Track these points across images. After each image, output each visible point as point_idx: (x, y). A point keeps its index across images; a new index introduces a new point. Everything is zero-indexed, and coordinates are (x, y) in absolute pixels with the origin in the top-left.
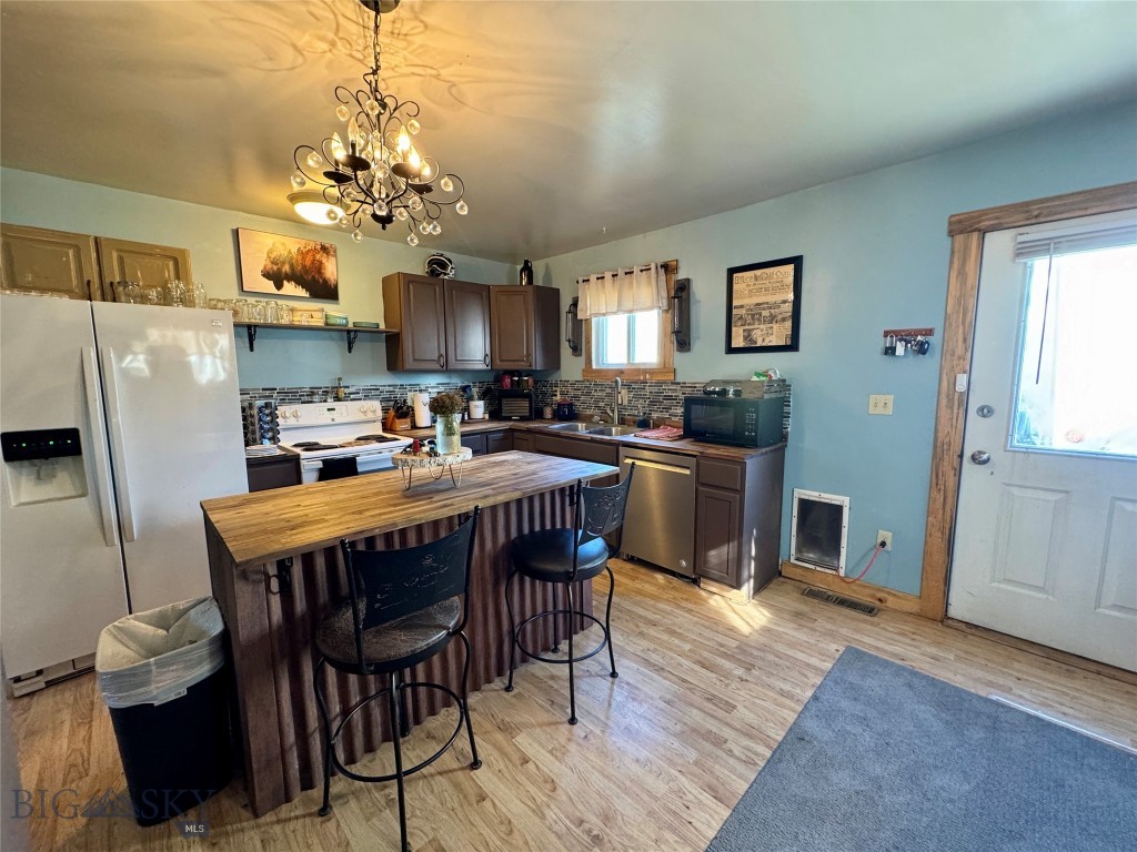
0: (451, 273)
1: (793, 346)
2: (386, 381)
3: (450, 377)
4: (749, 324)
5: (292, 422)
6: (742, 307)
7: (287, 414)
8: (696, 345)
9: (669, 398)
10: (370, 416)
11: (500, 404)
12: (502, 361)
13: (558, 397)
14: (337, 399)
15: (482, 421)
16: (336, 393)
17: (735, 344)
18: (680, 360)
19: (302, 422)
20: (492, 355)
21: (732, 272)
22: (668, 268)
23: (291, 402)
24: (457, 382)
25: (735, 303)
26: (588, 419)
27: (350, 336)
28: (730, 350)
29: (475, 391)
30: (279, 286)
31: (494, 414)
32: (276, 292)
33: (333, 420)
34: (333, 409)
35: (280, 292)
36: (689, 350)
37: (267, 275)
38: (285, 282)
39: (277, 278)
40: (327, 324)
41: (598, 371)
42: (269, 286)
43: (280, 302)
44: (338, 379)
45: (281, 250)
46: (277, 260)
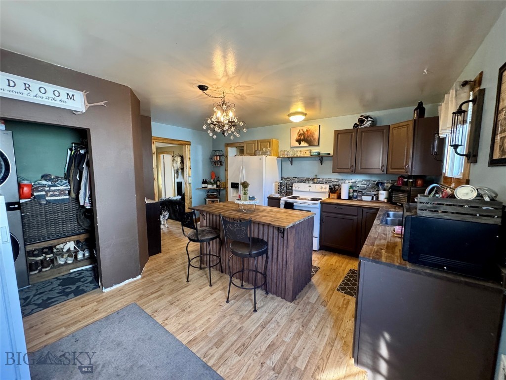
5: (297, 189)
6: (502, 110)
7: (296, 186)
10: (323, 190)
12: (392, 169)
14: (314, 183)
15: (383, 202)
16: (315, 180)
17: (494, 156)
19: (300, 189)
21: (502, 72)
27: (321, 158)
28: (491, 162)
30: (300, 144)
32: (299, 146)
33: (309, 190)
34: (311, 186)
35: (301, 145)
36: (476, 161)
37: (297, 141)
38: (302, 142)
40: (311, 155)
43: (299, 149)
44: (316, 175)
45: (302, 132)
46: (300, 135)
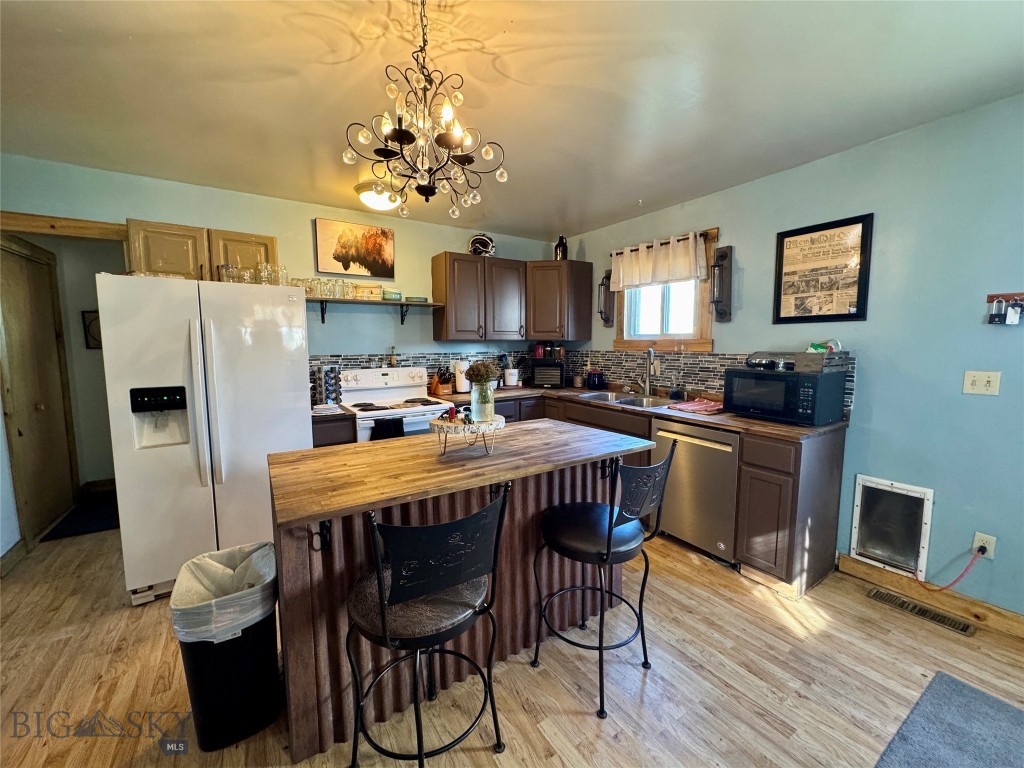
0: (492, 251)
1: (860, 314)
2: (432, 349)
3: (488, 347)
4: (803, 292)
5: (353, 385)
6: (794, 273)
7: (349, 378)
8: (738, 316)
9: (706, 370)
10: (418, 381)
11: (533, 373)
12: (536, 332)
13: (589, 367)
16: (390, 361)
17: (783, 314)
18: (719, 331)
21: (782, 237)
22: (707, 237)
23: (354, 367)
24: (494, 351)
25: (786, 269)
26: (618, 389)
27: (403, 309)
28: (778, 320)
29: (510, 360)
30: (346, 267)
31: (527, 382)
32: (344, 271)
33: (386, 383)
34: (387, 374)
35: (347, 272)
36: (729, 320)
37: (337, 258)
38: (352, 263)
39: (345, 260)
40: (384, 299)
41: (630, 342)
42: (338, 267)
43: (346, 280)
44: (392, 348)
45: (349, 236)
46: (346, 245)
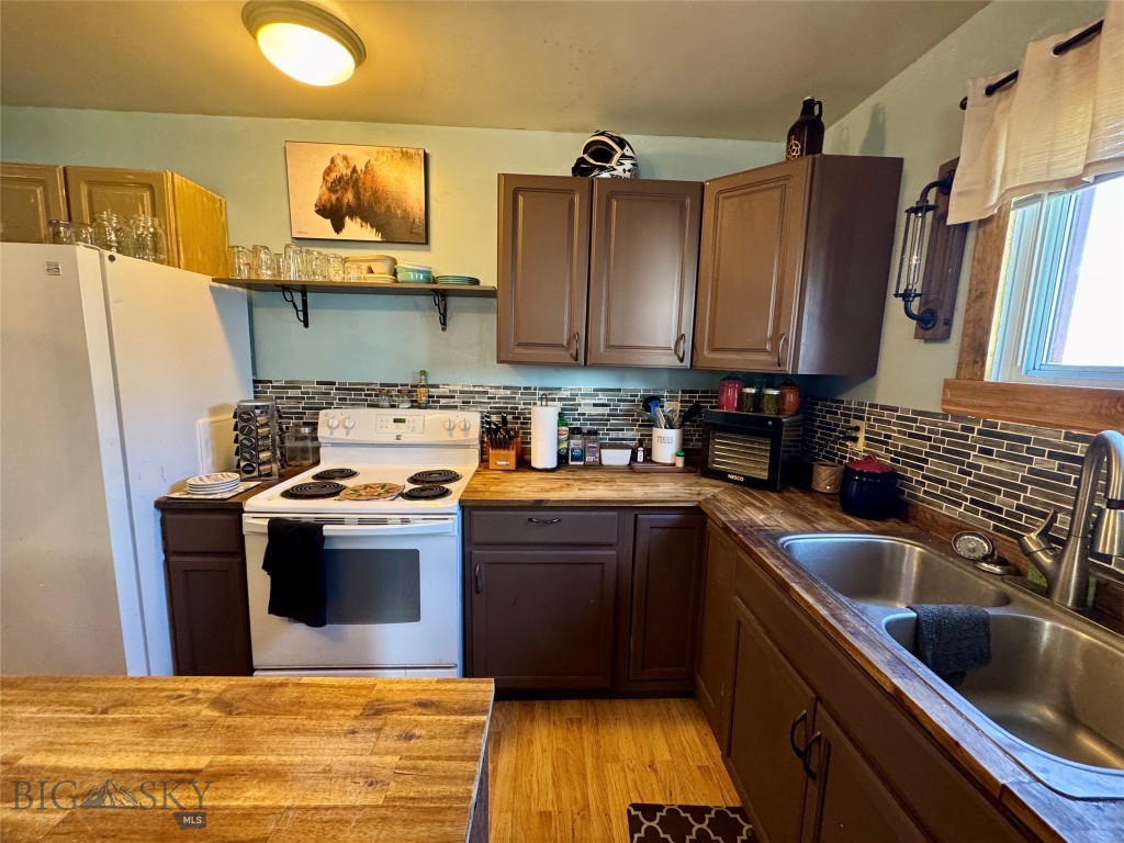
2: (501, 380)
3: (622, 379)
5: (340, 435)
7: (332, 424)
10: (458, 436)
11: (706, 441)
12: (715, 350)
13: (861, 445)
14: (415, 405)
15: (670, 469)
16: (418, 395)
19: (353, 436)
20: (695, 338)
24: (637, 386)
27: (441, 297)
29: (671, 407)
30: (338, 227)
31: (696, 460)
32: (334, 236)
33: (398, 438)
34: (403, 421)
35: (343, 235)
37: (323, 211)
38: (347, 219)
40: (393, 281)
42: (324, 228)
44: (423, 373)
45: (342, 170)
46: (337, 185)
